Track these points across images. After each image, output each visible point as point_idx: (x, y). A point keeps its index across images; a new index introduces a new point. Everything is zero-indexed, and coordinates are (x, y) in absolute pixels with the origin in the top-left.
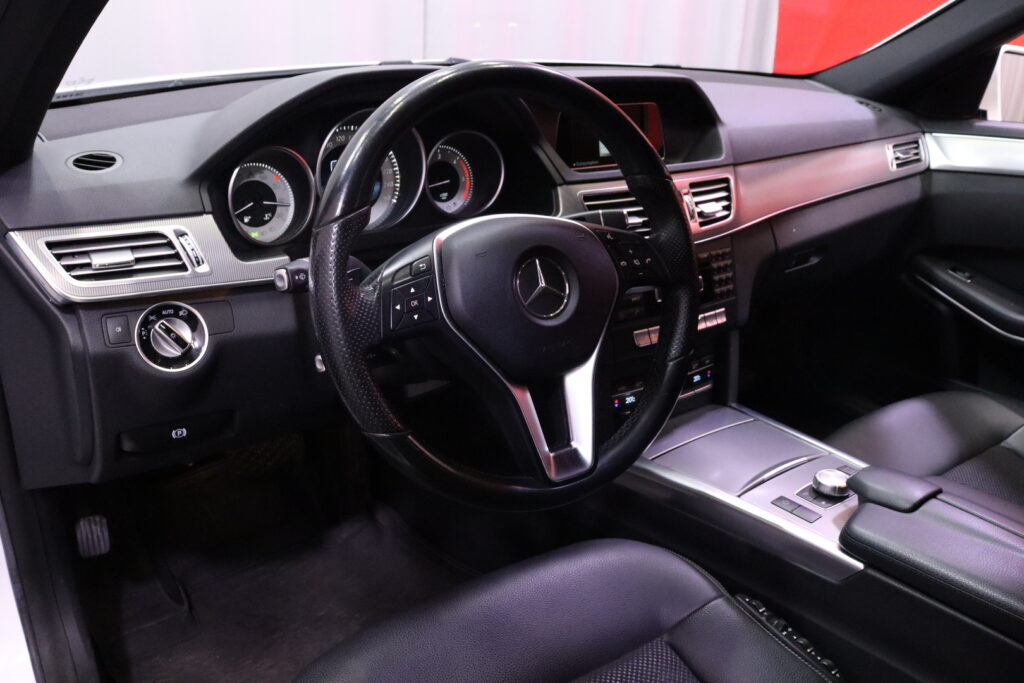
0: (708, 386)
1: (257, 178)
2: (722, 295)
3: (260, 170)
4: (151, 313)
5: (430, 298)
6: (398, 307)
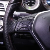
5: (29, 26)
6: (21, 26)
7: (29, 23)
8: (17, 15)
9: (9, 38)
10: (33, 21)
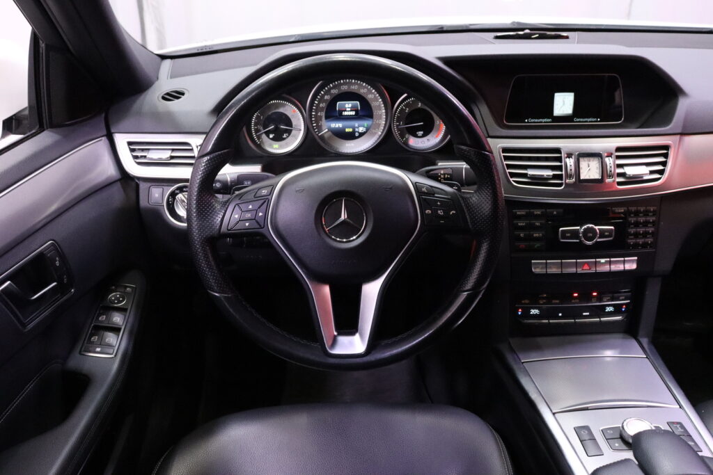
0: (618, 318)
1: (281, 110)
2: (636, 246)
3: (284, 105)
4: (178, 189)
5: (261, 214)
6: (236, 216)
7: (259, 208)
8: (229, 179)
9: (207, 258)
10: (269, 201)
